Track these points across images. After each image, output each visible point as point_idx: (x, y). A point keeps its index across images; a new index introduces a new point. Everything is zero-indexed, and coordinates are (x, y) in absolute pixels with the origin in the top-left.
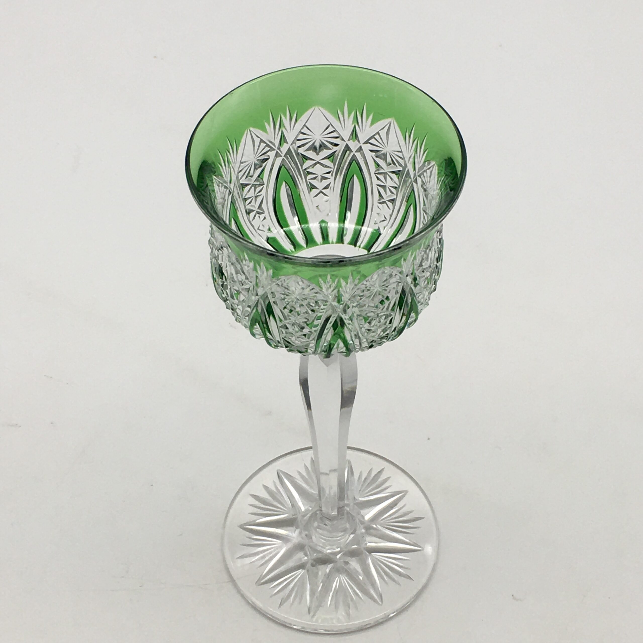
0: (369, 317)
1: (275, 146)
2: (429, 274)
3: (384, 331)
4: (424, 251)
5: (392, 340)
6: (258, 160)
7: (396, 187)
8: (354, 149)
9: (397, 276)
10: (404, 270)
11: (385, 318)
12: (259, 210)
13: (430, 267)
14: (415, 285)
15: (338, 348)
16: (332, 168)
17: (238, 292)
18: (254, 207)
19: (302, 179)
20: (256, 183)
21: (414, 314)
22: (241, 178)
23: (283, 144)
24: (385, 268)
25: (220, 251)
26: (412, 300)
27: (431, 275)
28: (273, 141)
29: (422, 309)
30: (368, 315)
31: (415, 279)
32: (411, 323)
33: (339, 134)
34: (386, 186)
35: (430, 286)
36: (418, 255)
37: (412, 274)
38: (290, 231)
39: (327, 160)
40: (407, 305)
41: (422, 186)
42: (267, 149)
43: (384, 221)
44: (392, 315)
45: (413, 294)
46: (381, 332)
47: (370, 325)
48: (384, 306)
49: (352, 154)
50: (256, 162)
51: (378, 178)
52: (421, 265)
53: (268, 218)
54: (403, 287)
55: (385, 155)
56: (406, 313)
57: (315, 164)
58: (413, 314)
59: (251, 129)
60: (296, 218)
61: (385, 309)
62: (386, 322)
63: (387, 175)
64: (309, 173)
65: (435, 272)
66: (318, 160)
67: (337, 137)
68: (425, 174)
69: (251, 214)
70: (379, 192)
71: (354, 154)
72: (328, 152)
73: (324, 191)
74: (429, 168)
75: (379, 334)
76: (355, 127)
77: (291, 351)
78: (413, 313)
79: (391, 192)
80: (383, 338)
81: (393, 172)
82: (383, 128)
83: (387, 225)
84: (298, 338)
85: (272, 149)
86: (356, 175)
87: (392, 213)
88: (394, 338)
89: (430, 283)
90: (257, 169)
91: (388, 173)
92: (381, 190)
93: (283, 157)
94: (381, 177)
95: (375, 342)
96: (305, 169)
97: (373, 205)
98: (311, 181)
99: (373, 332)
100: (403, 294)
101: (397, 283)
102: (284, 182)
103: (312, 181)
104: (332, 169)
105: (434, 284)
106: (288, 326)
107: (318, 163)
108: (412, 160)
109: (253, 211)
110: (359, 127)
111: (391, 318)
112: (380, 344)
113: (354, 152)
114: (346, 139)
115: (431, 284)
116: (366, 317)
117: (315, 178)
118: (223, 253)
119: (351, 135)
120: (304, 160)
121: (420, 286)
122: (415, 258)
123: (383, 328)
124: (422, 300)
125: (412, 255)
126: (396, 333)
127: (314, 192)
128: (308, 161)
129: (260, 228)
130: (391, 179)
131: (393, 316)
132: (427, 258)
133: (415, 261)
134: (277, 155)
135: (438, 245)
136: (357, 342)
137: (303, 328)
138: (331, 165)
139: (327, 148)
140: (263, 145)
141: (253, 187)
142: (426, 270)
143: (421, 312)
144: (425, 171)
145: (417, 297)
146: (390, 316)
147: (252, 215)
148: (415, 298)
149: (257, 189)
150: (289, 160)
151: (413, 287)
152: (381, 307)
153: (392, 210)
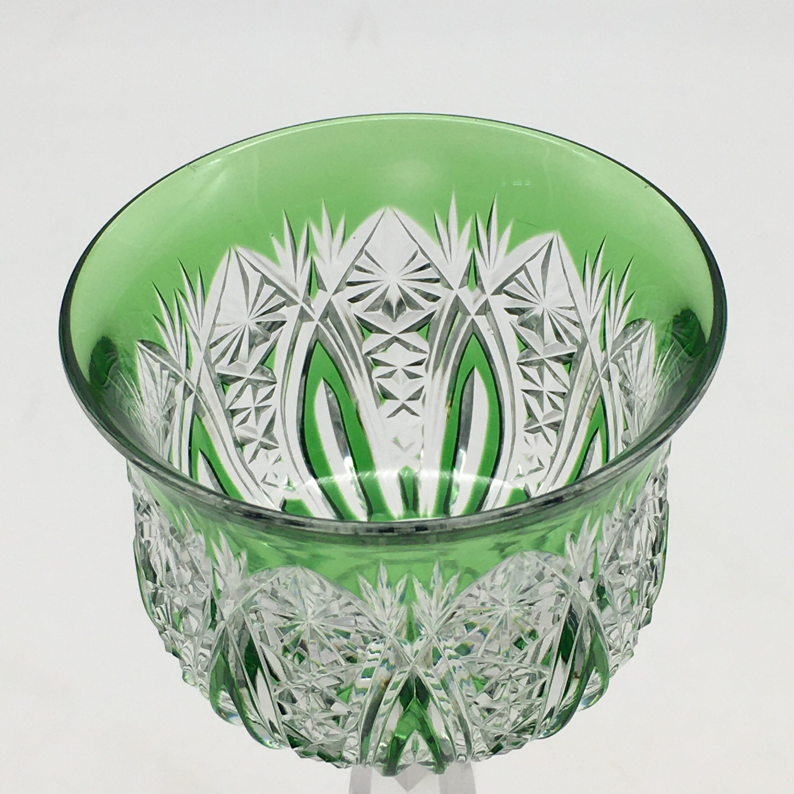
0: (487, 678)
1: (297, 294)
2: (634, 581)
3: (525, 714)
4: (621, 521)
5: (547, 735)
6: (258, 323)
7: (564, 394)
8: (473, 309)
9: (555, 578)
10: (572, 563)
11: (529, 682)
12: (266, 441)
13: (637, 563)
14: (602, 605)
15: (414, 751)
16: (425, 352)
17: (185, 612)
18: (255, 432)
19: (361, 373)
20: (254, 377)
21: (597, 675)
22: (218, 361)
23: (316, 292)
24: (523, 556)
25: (145, 514)
26: (594, 639)
27: (639, 585)
28: (292, 283)
29: (617, 665)
30: (487, 673)
31: (600, 590)
32: (591, 698)
33: (440, 273)
34: (542, 392)
35: (636, 609)
36: (608, 529)
37: (592, 576)
38: (334, 487)
39: (415, 333)
40: (583, 651)
41: (620, 385)
42: (278, 299)
43: (537, 470)
44: (544, 676)
45: (595, 628)
46: (518, 717)
47: (492, 698)
48: (524, 651)
49: (469, 319)
50: (254, 328)
51: (526, 376)
52: (614, 557)
53: (286, 457)
54: (571, 606)
55: (540, 321)
56: (578, 669)
57: (390, 342)
58: (595, 676)
59: (240, 250)
60: (349, 461)
61: (528, 660)
62: (531, 692)
63: (546, 368)
64: (377, 363)
65: (648, 577)
66: (394, 334)
67: (437, 281)
68: (627, 353)
69: (246, 448)
70: (528, 408)
71: (473, 320)
72: (418, 316)
73: (409, 404)
74: (635, 340)
75: (515, 722)
76: (473, 255)
77: (305, 754)
78: (597, 671)
79: (555, 406)
80: (524, 730)
81: (557, 359)
82: (535, 256)
83: (544, 480)
84: (320, 724)
85: (290, 302)
86: (478, 369)
87: (556, 453)
88: (552, 731)
89: (636, 602)
90: (257, 346)
91: (547, 361)
92: (533, 401)
93: (316, 322)
94: (532, 371)
95: (505, 739)
96: (369, 353)
97: (514, 435)
98: (382, 381)
99: (501, 715)
100: (571, 623)
101: (555, 597)
102: (322, 381)
103: (384, 382)
104: (426, 356)
105: (647, 607)
106: (297, 695)
107: (397, 339)
108: (598, 327)
109: (250, 441)
110: (483, 256)
111: (543, 681)
112: (518, 745)
113: (473, 316)
114: (455, 284)
115: (638, 604)
116: (480, 677)
117: (390, 375)
118: (151, 519)
119: (465, 275)
120: (364, 330)
121: (613, 608)
122: (599, 537)
123: (523, 706)
124: (618, 643)
125: (591, 525)
126: (554, 720)
127: (390, 405)
128: (373, 335)
129: (267, 480)
130: (555, 375)
131: (547, 679)
132: (630, 544)
133: (599, 543)
134: (303, 316)
135: (655, 512)
136: (459, 739)
137: (330, 702)
138: (425, 346)
139: (414, 306)
140: (268, 290)
141: (249, 387)
142: (627, 571)
143: (615, 671)
144: (629, 347)
145: (605, 634)
146: (541, 678)
147: (249, 450)
148: (600, 637)
149: (259, 391)
150: (331, 331)
151: (596, 611)
152: (519, 654)
153: (555, 444)
